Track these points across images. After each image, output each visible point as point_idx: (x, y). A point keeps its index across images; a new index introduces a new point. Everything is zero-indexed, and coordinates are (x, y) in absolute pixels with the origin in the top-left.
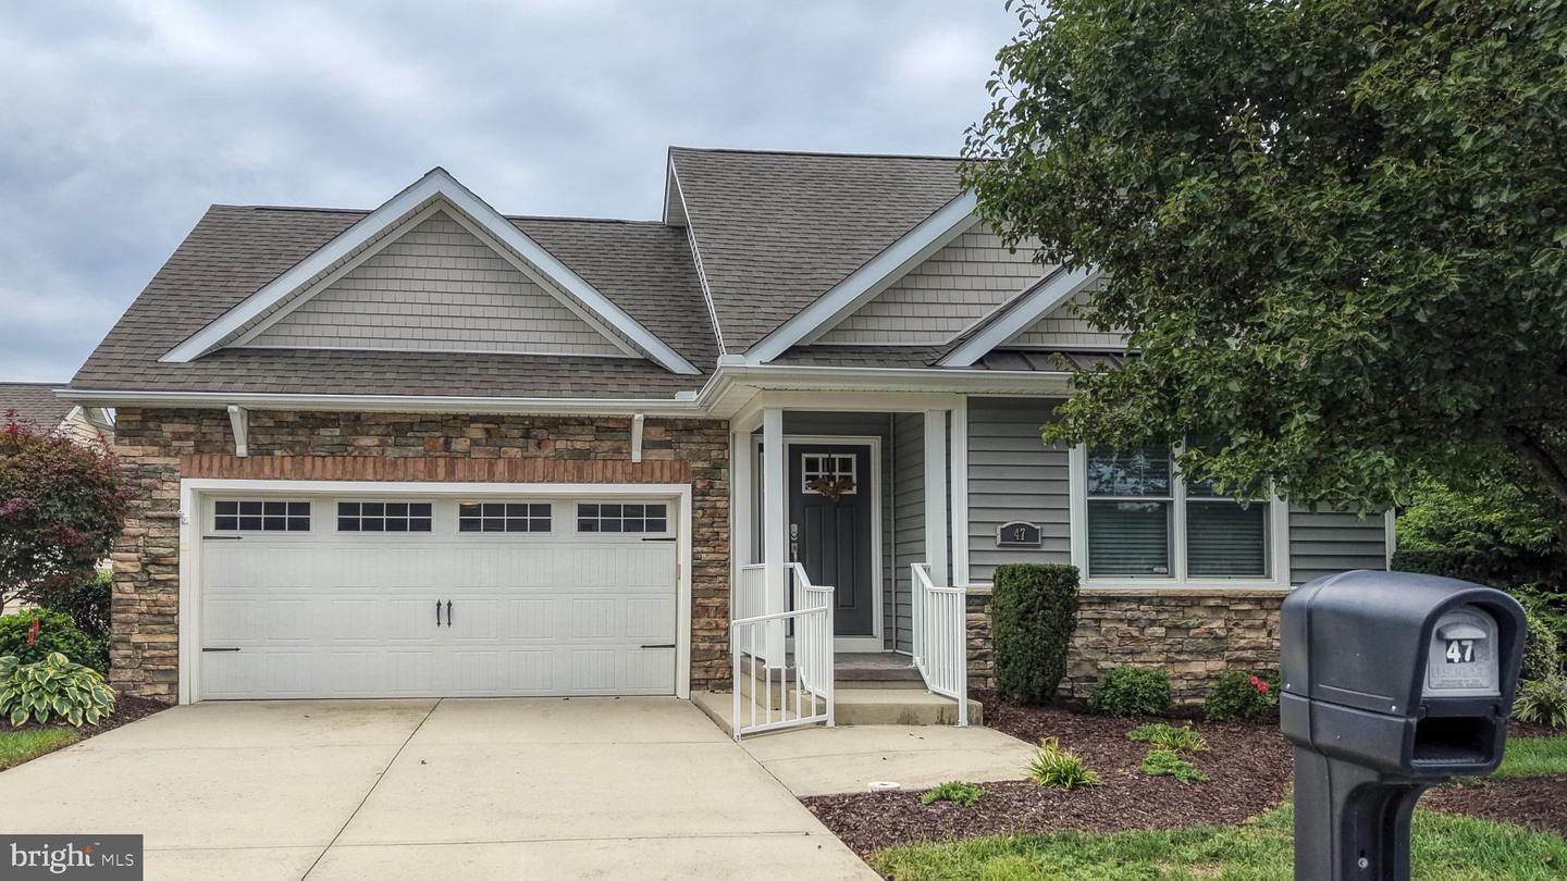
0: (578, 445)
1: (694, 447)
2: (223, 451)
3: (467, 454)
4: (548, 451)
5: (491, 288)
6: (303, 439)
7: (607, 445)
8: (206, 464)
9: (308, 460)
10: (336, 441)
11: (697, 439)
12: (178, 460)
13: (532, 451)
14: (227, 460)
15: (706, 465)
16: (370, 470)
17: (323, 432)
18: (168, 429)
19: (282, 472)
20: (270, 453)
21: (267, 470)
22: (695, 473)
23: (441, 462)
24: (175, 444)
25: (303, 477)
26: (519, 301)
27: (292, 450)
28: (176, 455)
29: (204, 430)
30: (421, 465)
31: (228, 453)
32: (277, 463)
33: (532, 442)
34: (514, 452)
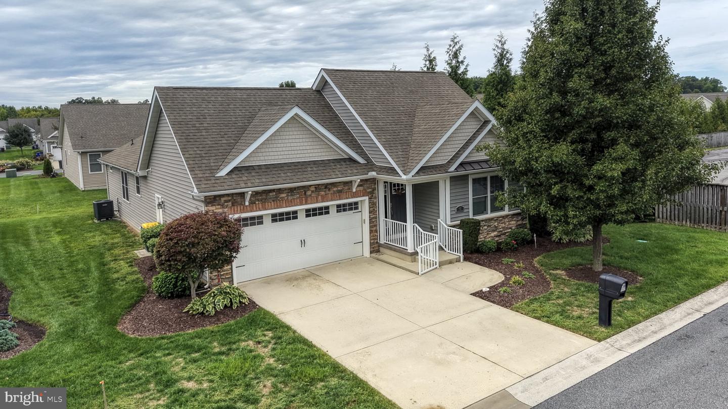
0: (339, 189)
1: (368, 185)
2: (241, 204)
3: (311, 195)
4: (332, 192)
5: (307, 140)
6: (264, 197)
7: (346, 188)
8: (236, 210)
9: (267, 203)
10: (274, 196)
11: (369, 183)
12: (227, 209)
13: (328, 192)
14: (242, 207)
15: (371, 190)
16: (284, 205)
17: (270, 194)
18: (223, 199)
19: (259, 208)
20: (255, 203)
21: (255, 208)
22: (368, 193)
23: (304, 199)
24: (226, 204)
25: (266, 209)
26: (316, 143)
27: (262, 201)
28: (226, 208)
29: (234, 198)
30: (298, 201)
31: (242, 205)
32: (257, 206)
33: (327, 189)
34: (323, 193)
